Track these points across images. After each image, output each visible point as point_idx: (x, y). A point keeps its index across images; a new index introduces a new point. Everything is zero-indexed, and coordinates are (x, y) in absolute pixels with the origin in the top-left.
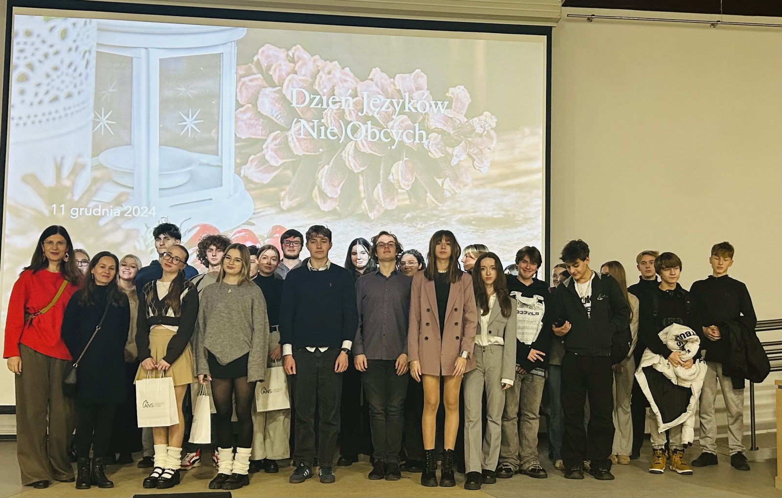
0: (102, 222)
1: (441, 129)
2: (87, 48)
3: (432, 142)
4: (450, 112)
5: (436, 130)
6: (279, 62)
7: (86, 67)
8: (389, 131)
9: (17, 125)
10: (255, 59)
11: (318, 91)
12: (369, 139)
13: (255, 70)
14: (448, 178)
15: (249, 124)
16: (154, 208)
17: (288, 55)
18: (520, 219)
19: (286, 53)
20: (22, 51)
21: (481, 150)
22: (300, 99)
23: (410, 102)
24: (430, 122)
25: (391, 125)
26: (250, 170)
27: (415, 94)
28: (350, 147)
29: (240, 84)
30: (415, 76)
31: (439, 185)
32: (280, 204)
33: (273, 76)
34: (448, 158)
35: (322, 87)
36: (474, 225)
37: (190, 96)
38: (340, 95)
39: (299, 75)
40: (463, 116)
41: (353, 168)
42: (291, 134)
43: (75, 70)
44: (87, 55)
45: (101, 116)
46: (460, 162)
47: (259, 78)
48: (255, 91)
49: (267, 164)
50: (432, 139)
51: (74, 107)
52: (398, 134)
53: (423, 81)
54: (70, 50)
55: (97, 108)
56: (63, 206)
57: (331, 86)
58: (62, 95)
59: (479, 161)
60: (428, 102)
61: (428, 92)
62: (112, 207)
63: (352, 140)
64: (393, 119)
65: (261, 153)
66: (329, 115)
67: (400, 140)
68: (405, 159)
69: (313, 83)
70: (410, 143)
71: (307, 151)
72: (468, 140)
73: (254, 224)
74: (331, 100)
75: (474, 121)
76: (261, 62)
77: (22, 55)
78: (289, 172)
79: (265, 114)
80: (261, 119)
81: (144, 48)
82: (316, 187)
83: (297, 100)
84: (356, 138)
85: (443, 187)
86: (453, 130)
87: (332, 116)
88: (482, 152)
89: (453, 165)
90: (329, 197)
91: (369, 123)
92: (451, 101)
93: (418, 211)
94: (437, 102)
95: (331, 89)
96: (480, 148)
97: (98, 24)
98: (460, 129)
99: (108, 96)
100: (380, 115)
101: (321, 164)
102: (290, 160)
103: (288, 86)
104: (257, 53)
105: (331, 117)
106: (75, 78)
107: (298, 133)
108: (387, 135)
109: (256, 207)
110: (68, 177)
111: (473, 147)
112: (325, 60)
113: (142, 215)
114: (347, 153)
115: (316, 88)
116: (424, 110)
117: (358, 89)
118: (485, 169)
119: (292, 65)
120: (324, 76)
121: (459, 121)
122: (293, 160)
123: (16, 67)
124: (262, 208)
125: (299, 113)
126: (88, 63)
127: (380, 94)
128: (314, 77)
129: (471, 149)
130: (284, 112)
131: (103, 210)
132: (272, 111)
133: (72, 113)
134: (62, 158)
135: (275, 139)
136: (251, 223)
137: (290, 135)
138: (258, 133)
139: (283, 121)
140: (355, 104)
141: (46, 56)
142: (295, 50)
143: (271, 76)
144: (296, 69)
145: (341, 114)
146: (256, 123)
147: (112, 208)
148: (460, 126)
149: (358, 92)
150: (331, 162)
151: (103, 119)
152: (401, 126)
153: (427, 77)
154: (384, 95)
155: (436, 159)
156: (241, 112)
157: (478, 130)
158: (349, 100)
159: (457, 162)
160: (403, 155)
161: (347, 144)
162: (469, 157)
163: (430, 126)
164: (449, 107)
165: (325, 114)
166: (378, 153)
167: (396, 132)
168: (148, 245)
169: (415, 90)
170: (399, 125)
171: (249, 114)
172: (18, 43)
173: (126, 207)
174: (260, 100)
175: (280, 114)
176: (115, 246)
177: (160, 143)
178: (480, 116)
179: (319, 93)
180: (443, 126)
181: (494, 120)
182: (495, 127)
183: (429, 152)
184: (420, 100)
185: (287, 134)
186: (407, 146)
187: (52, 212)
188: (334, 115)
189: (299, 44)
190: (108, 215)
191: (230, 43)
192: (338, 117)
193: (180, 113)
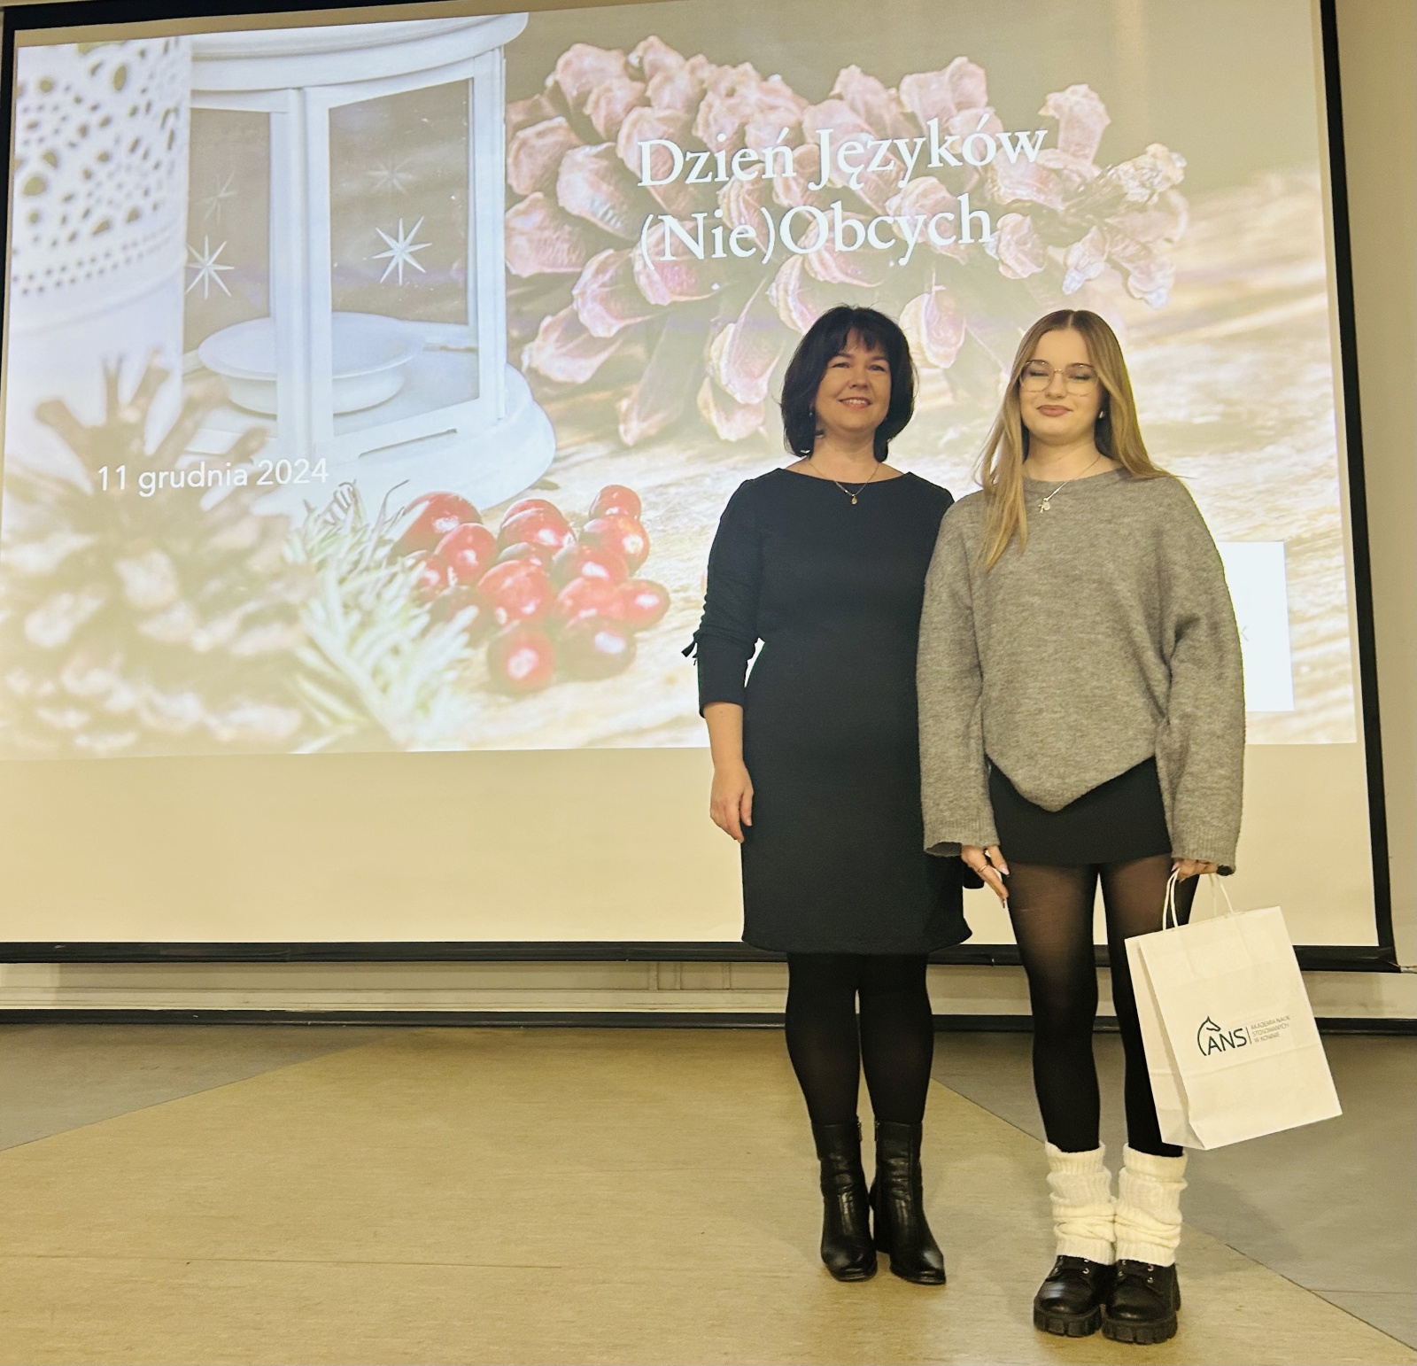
0: (207, 502)
1: (1031, 201)
2: (171, 104)
3: (1006, 238)
4: (1052, 156)
5: (1017, 207)
6: (607, 83)
7: (170, 147)
8: (889, 220)
9: (25, 292)
10: (550, 82)
11: (705, 140)
12: (840, 246)
13: (548, 108)
15: (540, 240)
16: (323, 462)
17: (627, 65)
18: (1270, 423)
19: (622, 60)
20: (33, 126)
21: (1145, 247)
22: (660, 164)
23: (942, 142)
24: (999, 189)
25: (894, 208)
26: (545, 354)
27: (958, 121)
28: (790, 273)
29: (515, 146)
30: (952, 76)
32: (617, 432)
33: (594, 119)
34: (1053, 275)
35: (714, 129)
37: (400, 188)
38: (760, 145)
39: (656, 107)
40: (1089, 163)
41: (799, 323)
42: (642, 255)
43: (146, 156)
44: (171, 119)
45: (202, 254)
46: (1089, 283)
47: (559, 127)
48: (550, 158)
49: (584, 336)
50: (1008, 229)
51: (145, 239)
52: (916, 226)
53: (976, 84)
54: (134, 112)
55: (193, 239)
56: (122, 468)
57: (737, 125)
58: (119, 217)
59: (1140, 276)
60: (992, 136)
61: (991, 110)
63: (793, 254)
64: (899, 190)
65: (570, 307)
66: (733, 198)
67: (921, 240)
68: (935, 288)
69: (689, 125)
70: (949, 246)
71: (680, 294)
72: (1107, 224)
73: (554, 487)
74: (737, 159)
75: (1121, 173)
76: (564, 87)
77: (35, 136)
78: (638, 351)
79: (575, 212)
80: (566, 226)
81: (294, 89)
82: (707, 381)
83: (652, 169)
84: (805, 248)
86: (1064, 200)
87: (741, 199)
88: (1149, 251)
89: (1067, 292)
90: (739, 403)
91: (837, 206)
92: (1053, 126)
93: (976, 422)
94: (1017, 134)
95: (736, 133)
96: (1143, 240)
97: (195, 46)
98: (1083, 198)
99: (216, 207)
100: (866, 183)
101: (716, 322)
102: (639, 319)
103: (629, 137)
104: (553, 69)
105: (738, 201)
106: (145, 175)
107: (657, 250)
108: (885, 232)
109: (561, 444)
110: (133, 402)
111: (1123, 241)
112: (720, 65)
113: (296, 481)
114: (781, 287)
115: (699, 133)
116: (983, 159)
117: (807, 125)
118: (1159, 296)
119: (638, 86)
120: (717, 103)
121: (1080, 176)
122: (648, 317)
123: (22, 162)
124: (576, 444)
125: (659, 199)
126: (172, 137)
127: (863, 130)
128: (693, 106)
129: (1117, 246)
130: (623, 203)
131: (211, 474)
132: (593, 202)
133: (140, 256)
134: (120, 361)
135: (600, 270)
136: (550, 483)
137: (637, 257)
138: (559, 257)
139: (619, 225)
140: (799, 162)
141: (84, 131)
142: (646, 50)
143: (588, 118)
144: (649, 93)
145: (764, 192)
146: (555, 237)
147: (230, 468)
148: (1082, 189)
149: (805, 130)
150: (743, 314)
151: (208, 262)
152: (921, 206)
153: (987, 75)
154: (873, 133)
155: (1020, 283)
156: (518, 213)
157: (1132, 194)
158: (784, 154)
159: (1079, 282)
160: (931, 280)
161: (781, 266)
162: (1113, 267)
163: (998, 195)
164: (1049, 144)
165: (724, 197)
166: (864, 281)
167: (908, 221)
168: (312, 550)
169: (954, 111)
170: (917, 202)
171: (538, 217)
172: (26, 110)
173: (262, 462)
174: (564, 178)
175: (613, 207)
176: (238, 558)
177: (333, 306)
178: (1137, 157)
179: (705, 144)
180: (1035, 194)
181: (1179, 164)
182: (1183, 182)
183: (1000, 264)
184: (970, 134)
185: (631, 255)
186: (941, 254)
187: (98, 485)
188: (747, 197)
189: (654, 34)
190: (220, 483)
191: (490, 53)
192: (756, 201)
193: (379, 231)
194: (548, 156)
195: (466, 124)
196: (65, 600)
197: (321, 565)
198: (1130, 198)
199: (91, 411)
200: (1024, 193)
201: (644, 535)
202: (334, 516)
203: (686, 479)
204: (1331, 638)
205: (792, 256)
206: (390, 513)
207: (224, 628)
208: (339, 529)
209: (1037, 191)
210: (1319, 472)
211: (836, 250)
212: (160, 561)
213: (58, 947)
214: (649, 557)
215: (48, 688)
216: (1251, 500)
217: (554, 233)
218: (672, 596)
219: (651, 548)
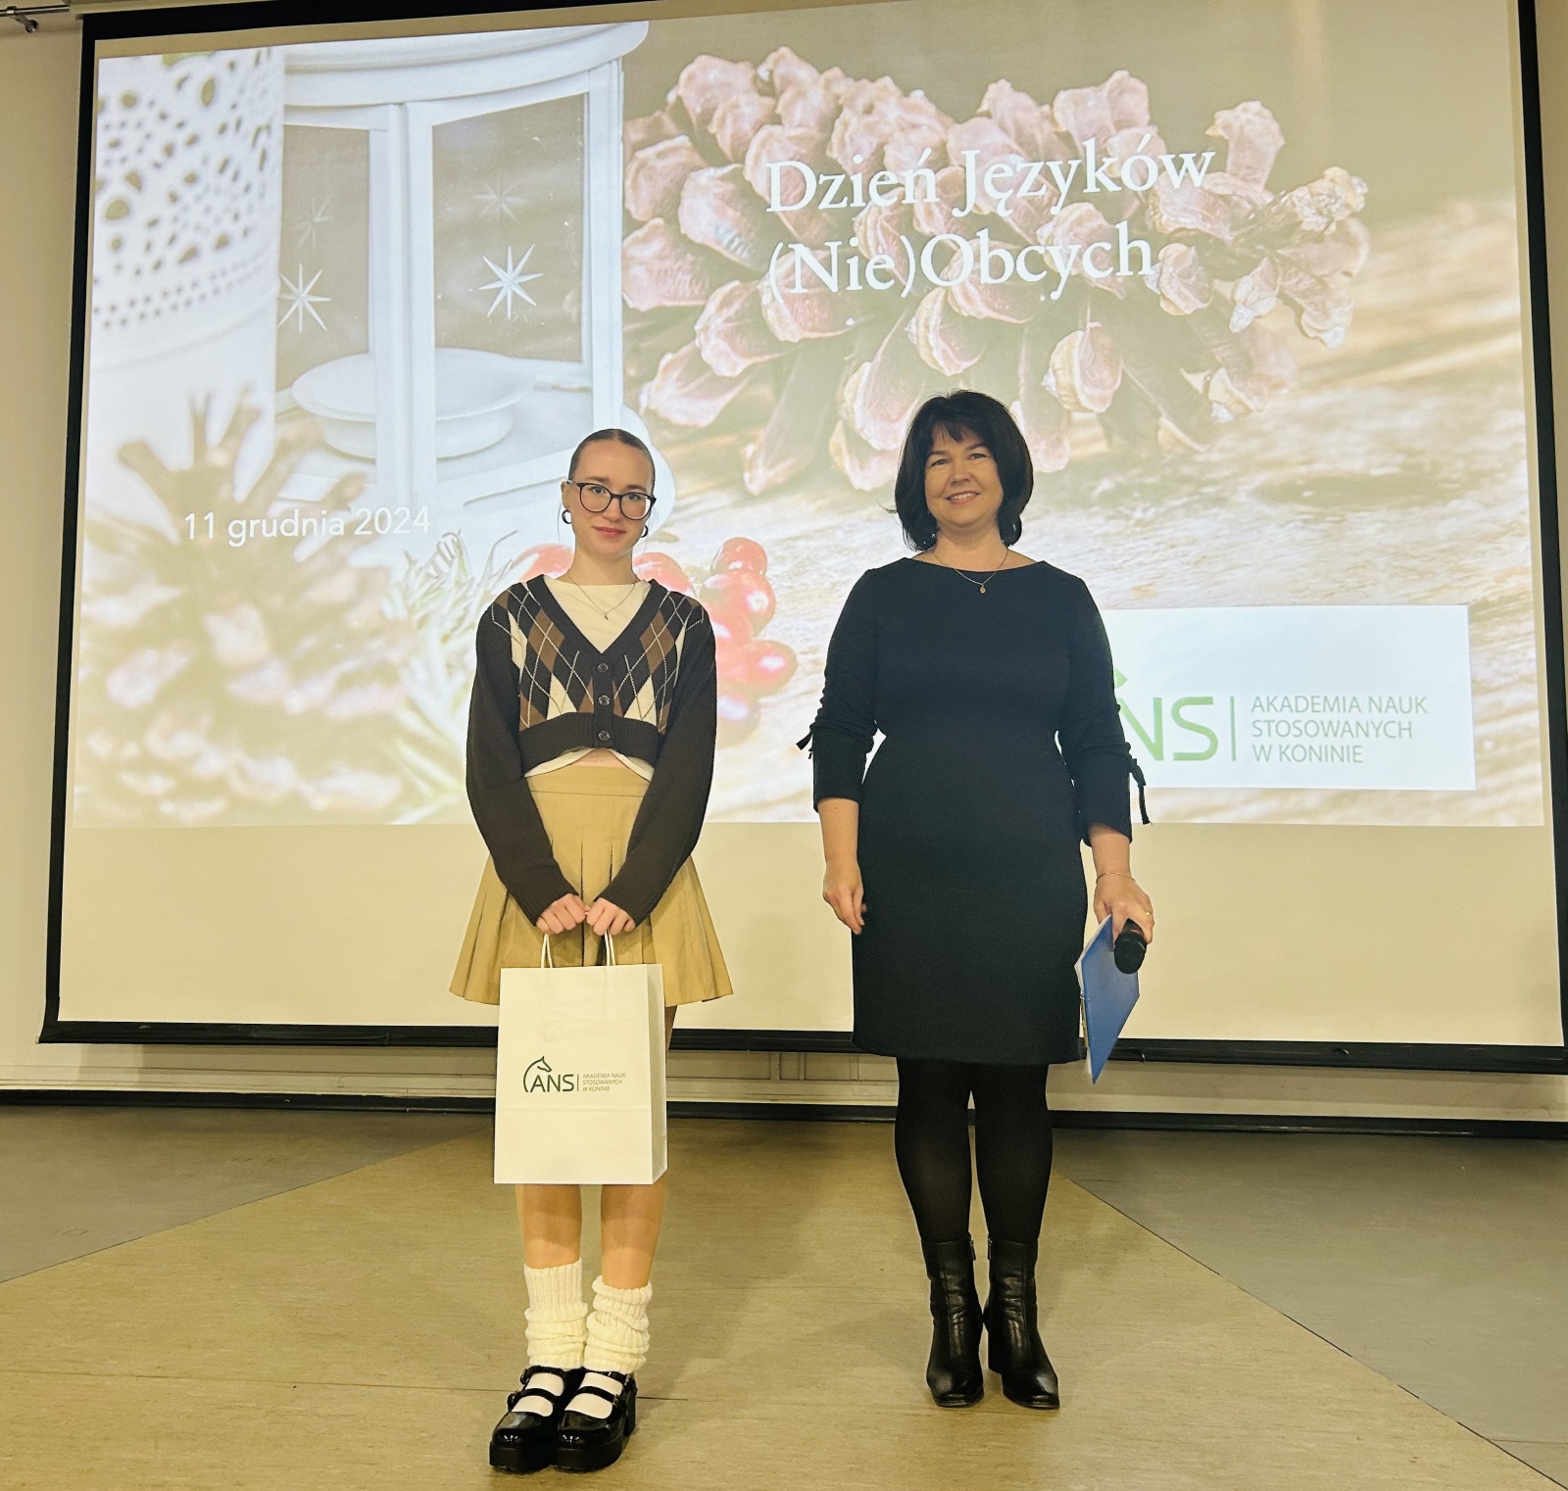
0: (302, 553)
1: (1196, 230)
2: (262, 122)
3: (1168, 270)
4: (1219, 181)
5: (1181, 236)
6: (734, 99)
7: (261, 168)
8: (1040, 250)
9: (107, 324)
10: (671, 97)
11: (840, 161)
12: (986, 278)
13: (669, 125)
14: (1222, 371)
15: (660, 270)
16: (425, 509)
17: (756, 78)
18: (1455, 476)
19: (751, 73)
20: (115, 144)
21: (1321, 281)
22: (790, 188)
23: (1098, 165)
24: (1161, 217)
25: (1045, 236)
26: (665, 394)
27: (1116, 141)
28: (931, 308)
29: (633, 168)
30: (1111, 92)
31: (1196, 392)
32: (742, 479)
33: (719, 137)
34: (1219, 311)
35: (849, 149)
36: (1307, 502)
37: (510, 213)
38: (900, 166)
39: (787, 126)
40: (1260, 188)
41: (941, 363)
42: (769, 287)
43: (236, 177)
44: (263, 138)
45: (297, 286)
46: (1259, 321)
47: (682, 147)
48: (671, 181)
49: (708, 375)
50: (1170, 261)
51: (235, 267)
52: (1069, 256)
53: (1137, 101)
54: (223, 129)
55: (286, 268)
56: (210, 516)
57: (875, 145)
58: (207, 244)
59: (1315, 313)
60: (1154, 158)
61: (1153, 130)
62: (324, 512)
63: (935, 286)
64: (1051, 218)
65: (692, 343)
66: (870, 225)
67: (1074, 272)
68: (1090, 325)
69: (823, 145)
70: (1106, 279)
71: (812, 330)
72: (1279, 256)
73: (674, 539)
74: (874, 183)
75: (1295, 200)
76: (687, 103)
77: (117, 155)
78: (765, 391)
79: (699, 240)
80: (689, 255)
81: (395, 104)
82: (839, 425)
83: (781, 194)
84: (948, 280)
85: (1207, 396)
86: (1232, 229)
87: (878, 225)
88: (1325, 286)
89: (1234, 331)
90: (875, 450)
91: (984, 234)
92: (1221, 147)
93: (1134, 472)
94: (1181, 156)
95: (873, 154)
96: (1318, 273)
97: (288, 58)
98: (1253, 226)
99: (311, 234)
100: (1015, 209)
101: (850, 361)
102: (767, 357)
103: (757, 158)
104: (676, 83)
105: (875, 228)
106: (235, 198)
107: (786, 281)
108: (1036, 263)
109: (682, 492)
110: (222, 445)
111: (1296, 275)
112: (857, 79)
113: (396, 531)
114: (922, 322)
115: (834, 153)
116: (1144, 182)
117: (951, 145)
118: (1336, 335)
119: (768, 101)
120: (854, 121)
121: (1250, 202)
122: (776, 355)
123: (103, 184)
124: (697, 493)
125: (789, 226)
126: (264, 157)
127: (1012, 152)
128: (827, 124)
129: (1289, 280)
130: (750, 230)
131: (305, 522)
132: (717, 229)
133: (230, 286)
134: (208, 399)
135: (726, 303)
136: (670, 535)
137: (765, 290)
138: (681, 291)
139: (745, 254)
140: (943, 187)
141: (169, 150)
142: (776, 62)
143: (714, 137)
144: (779, 110)
145: (904, 219)
146: (676, 267)
147: (325, 516)
148: (1252, 216)
149: (949, 151)
150: (880, 352)
151: (303, 292)
152: (1075, 235)
153: (1149, 90)
154: (1023, 154)
155: (1182, 319)
156: (637, 241)
157: (1308, 223)
158: (925, 178)
159: (1248, 319)
160: (1085, 315)
161: (921, 300)
162: (1285, 303)
163: (1161, 224)
164: (1217, 166)
165: (860, 224)
166: (1011, 316)
167: (1060, 251)
168: (414, 605)
169: (1113, 131)
170: (1071, 231)
171: (656, 246)
172: (107, 127)
173: (359, 510)
174: (686, 203)
175: (739, 235)
176: (334, 613)
177: (436, 341)
178: (1314, 181)
179: (841, 166)
180: (1201, 221)
181: (1359, 190)
182: (1363, 210)
183: (1161, 298)
184: (1130, 156)
185: (759, 287)
186: (1096, 287)
187: (185, 533)
188: (885, 224)
189: (785, 45)
190: (315, 533)
191: (607, 65)
192: (894, 228)
193: (486, 260)
194: (669, 178)
195: (580, 143)
196: (150, 657)
197: (423, 621)
198: (1304, 227)
199: (177, 455)
200: (1188, 221)
201: (769, 592)
202: (437, 569)
203: (816, 531)
204: (1519, 710)
205: (933, 289)
206: (497, 565)
207: (319, 689)
208: (443, 583)
209: (1203, 219)
210: (1509, 529)
211: (982, 282)
212: (251, 616)
213: (142, 1027)
214: (775, 616)
215: (131, 750)
216: (1433, 559)
217: (676, 262)
218: (800, 658)
219: (777, 607)
